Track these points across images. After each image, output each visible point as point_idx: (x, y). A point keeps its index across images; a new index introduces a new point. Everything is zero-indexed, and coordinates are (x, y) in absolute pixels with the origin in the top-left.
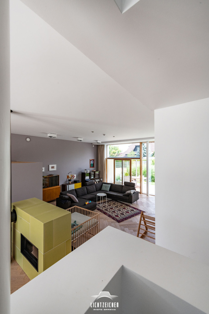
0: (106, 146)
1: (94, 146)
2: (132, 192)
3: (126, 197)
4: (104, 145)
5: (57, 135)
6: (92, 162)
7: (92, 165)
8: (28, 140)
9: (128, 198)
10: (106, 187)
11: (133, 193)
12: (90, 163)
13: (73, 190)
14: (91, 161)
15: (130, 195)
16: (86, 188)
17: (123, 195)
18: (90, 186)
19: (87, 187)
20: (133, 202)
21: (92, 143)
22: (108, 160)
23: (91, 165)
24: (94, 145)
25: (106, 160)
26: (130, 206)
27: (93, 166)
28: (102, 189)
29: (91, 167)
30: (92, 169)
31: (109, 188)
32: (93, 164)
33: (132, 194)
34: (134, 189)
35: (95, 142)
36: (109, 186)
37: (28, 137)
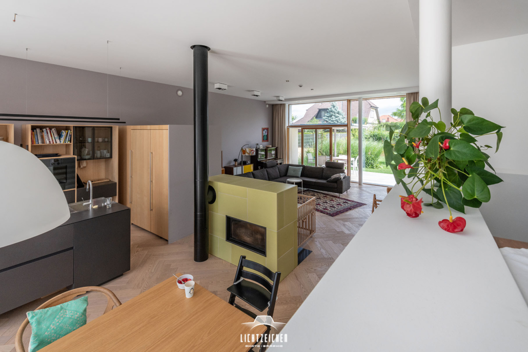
0: (287, 105)
1: (267, 106)
2: (342, 176)
3: (331, 183)
4: (284, 105)
5: (228, 86)
6: (265, 133)
7: (265, 138)
8: (180, 93)
9: (335, 185)
10: (294, 170)
11: (344, 178)
12: (263, 133)
13: (250, 172)
14: (263, 129)
15: (338, 181)
16: (267, 171)
17: (327, 182)
18: (272, 169)
19: (267, 169)
20: (343, 191)
21: (265, 102)
22: (291, 129)
23: (263, 137)
24: (269, 104)
25: (288, 129)
26: (339, 198)
27: (267, 140)
28: (288, 174)
29: (263, 140)
30: (266, 143)
31: (300, 173)
32: (267, 136)
33: (342, 178)
34: (343, 172)
35: (275, 98)
36: (300, 169)
37: (180, 89)
